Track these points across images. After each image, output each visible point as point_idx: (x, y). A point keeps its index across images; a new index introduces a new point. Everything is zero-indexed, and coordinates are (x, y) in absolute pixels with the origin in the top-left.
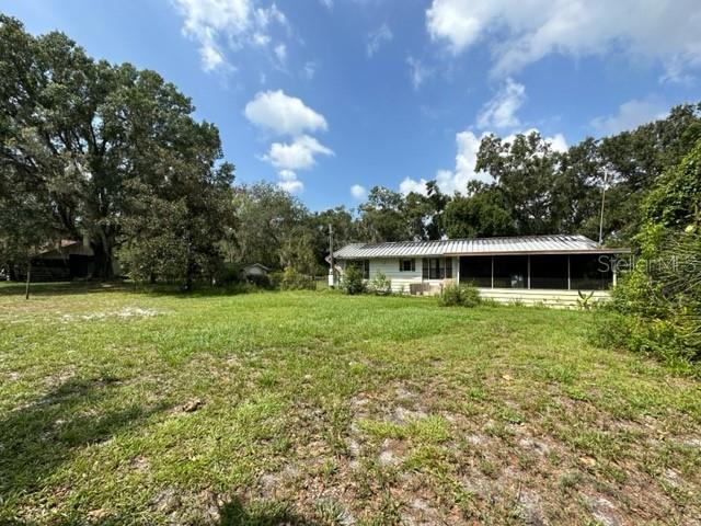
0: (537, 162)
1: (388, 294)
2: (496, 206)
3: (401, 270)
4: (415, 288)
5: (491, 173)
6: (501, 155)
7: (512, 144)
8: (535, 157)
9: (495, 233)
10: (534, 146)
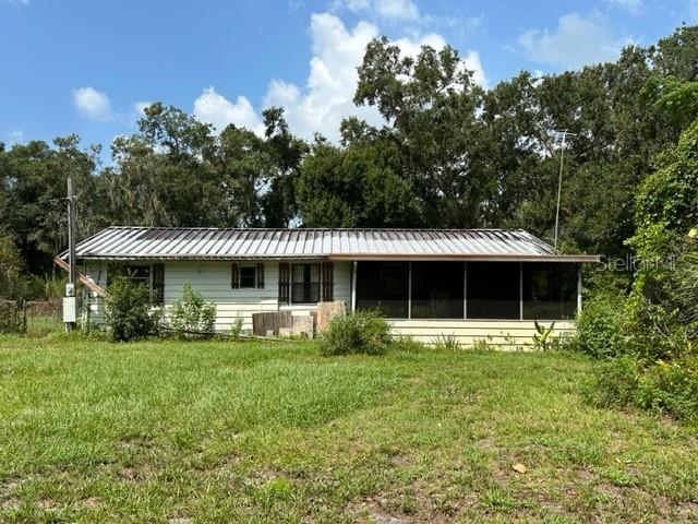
0: (454, 100)
1: (208, 335)
2: (389, 170)
3: (235, 285)
4: (263, 322)
5: (381, 110)
6: (398, 77)
7: (416, 60)
8: (450, 90)
9: (387, 220)
10: (450, 71)
